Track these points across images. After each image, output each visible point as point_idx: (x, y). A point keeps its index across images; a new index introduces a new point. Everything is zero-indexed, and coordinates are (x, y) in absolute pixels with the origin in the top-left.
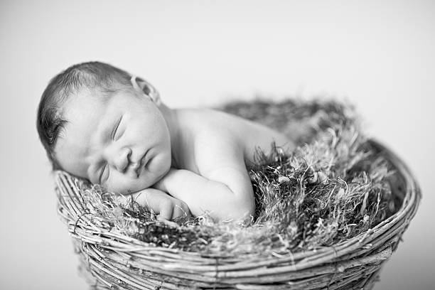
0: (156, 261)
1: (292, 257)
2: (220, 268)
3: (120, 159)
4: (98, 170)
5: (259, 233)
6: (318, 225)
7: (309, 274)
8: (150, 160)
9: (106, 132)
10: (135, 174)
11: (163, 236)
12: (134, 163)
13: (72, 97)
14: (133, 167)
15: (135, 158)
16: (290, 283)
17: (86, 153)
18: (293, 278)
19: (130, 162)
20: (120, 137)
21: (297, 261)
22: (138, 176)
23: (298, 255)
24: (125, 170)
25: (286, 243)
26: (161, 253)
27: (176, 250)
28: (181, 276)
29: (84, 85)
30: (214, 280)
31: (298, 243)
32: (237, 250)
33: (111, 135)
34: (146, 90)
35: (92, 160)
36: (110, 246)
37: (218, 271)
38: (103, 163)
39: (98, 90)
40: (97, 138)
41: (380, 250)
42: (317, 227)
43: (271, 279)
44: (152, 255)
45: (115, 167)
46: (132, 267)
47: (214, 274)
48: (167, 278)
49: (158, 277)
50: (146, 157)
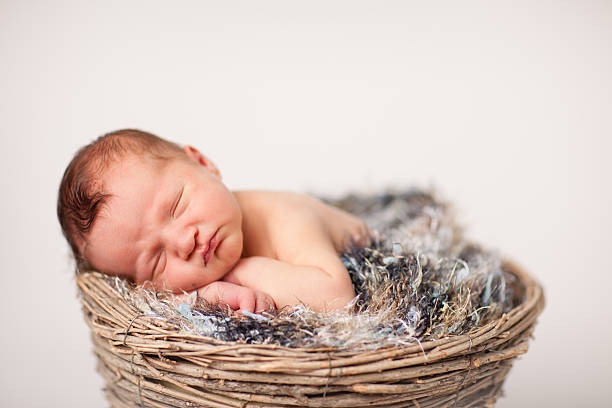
0: (248, 362)
1: (422, 346)
2: (334, 363)
3: (185, 240)
4: (151, 258)
5: (376, 319)
6: (443, 310)
7: (440, 369)
8: (220, 243)
9: (165, 207)
11: (252, 332)
12: (201, 245)
13: (113, 166)
14: (200, 252)
15: (203, 239)
16: (418, 381)
18: (423, 374)
19: (197, 245)
20: (182, 212)
21: (428, 350)
22: (206, 263)
23: (428, 344)
24: (189, 257)
25: (411, 331)
26: (255, 351)
27: (273, 346)
28: (281, 380)
29: (129, 151)
30: (326, 381)
31: (425, 331)
32: (351, 341)
33: (170, 211)
34: (202, 161)
35: (146, 243)
36: (181, 350)
37: (332, 368)
38: (158, 249)
39: (147, 156)
40: (153, 214)
41: (517, 342)
42: (441, 312)
43: (397, 375)
44: (243, 354)
45: (176, 254)
46: (210, 379)
47: (326, 372)
48: (259, 387)
49: (246, 388)
50: (217, 237)
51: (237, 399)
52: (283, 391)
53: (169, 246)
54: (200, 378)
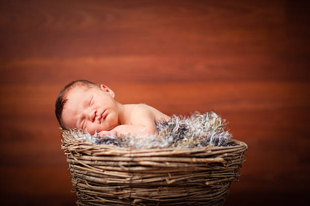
1: (168, 149)
3: (91, 114)
4: (81, 122)
8: (106, 116)
10: (99, 122)
12: (98, 116)
14: (97, 118)
15: (98, 114)
16: (167, 163)
17: (76, 114)
18: (169, 160)
19: (96, 116)
20: (92, 105)
21: (170, 151)
22: (100, 123)
23: (171, 149)
24: (93, 120)
28: (115, 159)
30: (130, 159)
34: (108, 91)
35: (79, 116)
36: (82, 149)
37: (131, 153)
38: (83, 118)
43: (157, 159)
44: (101, 148)
45: (89, 119)
46: (92, 161)
47: (129, 155)
48: (108, 163)
49: (104, 163)
50: (104, 114)
51: (101, 169)
52: (116, 164)
53: (87, 117)
54: (89, 160)
